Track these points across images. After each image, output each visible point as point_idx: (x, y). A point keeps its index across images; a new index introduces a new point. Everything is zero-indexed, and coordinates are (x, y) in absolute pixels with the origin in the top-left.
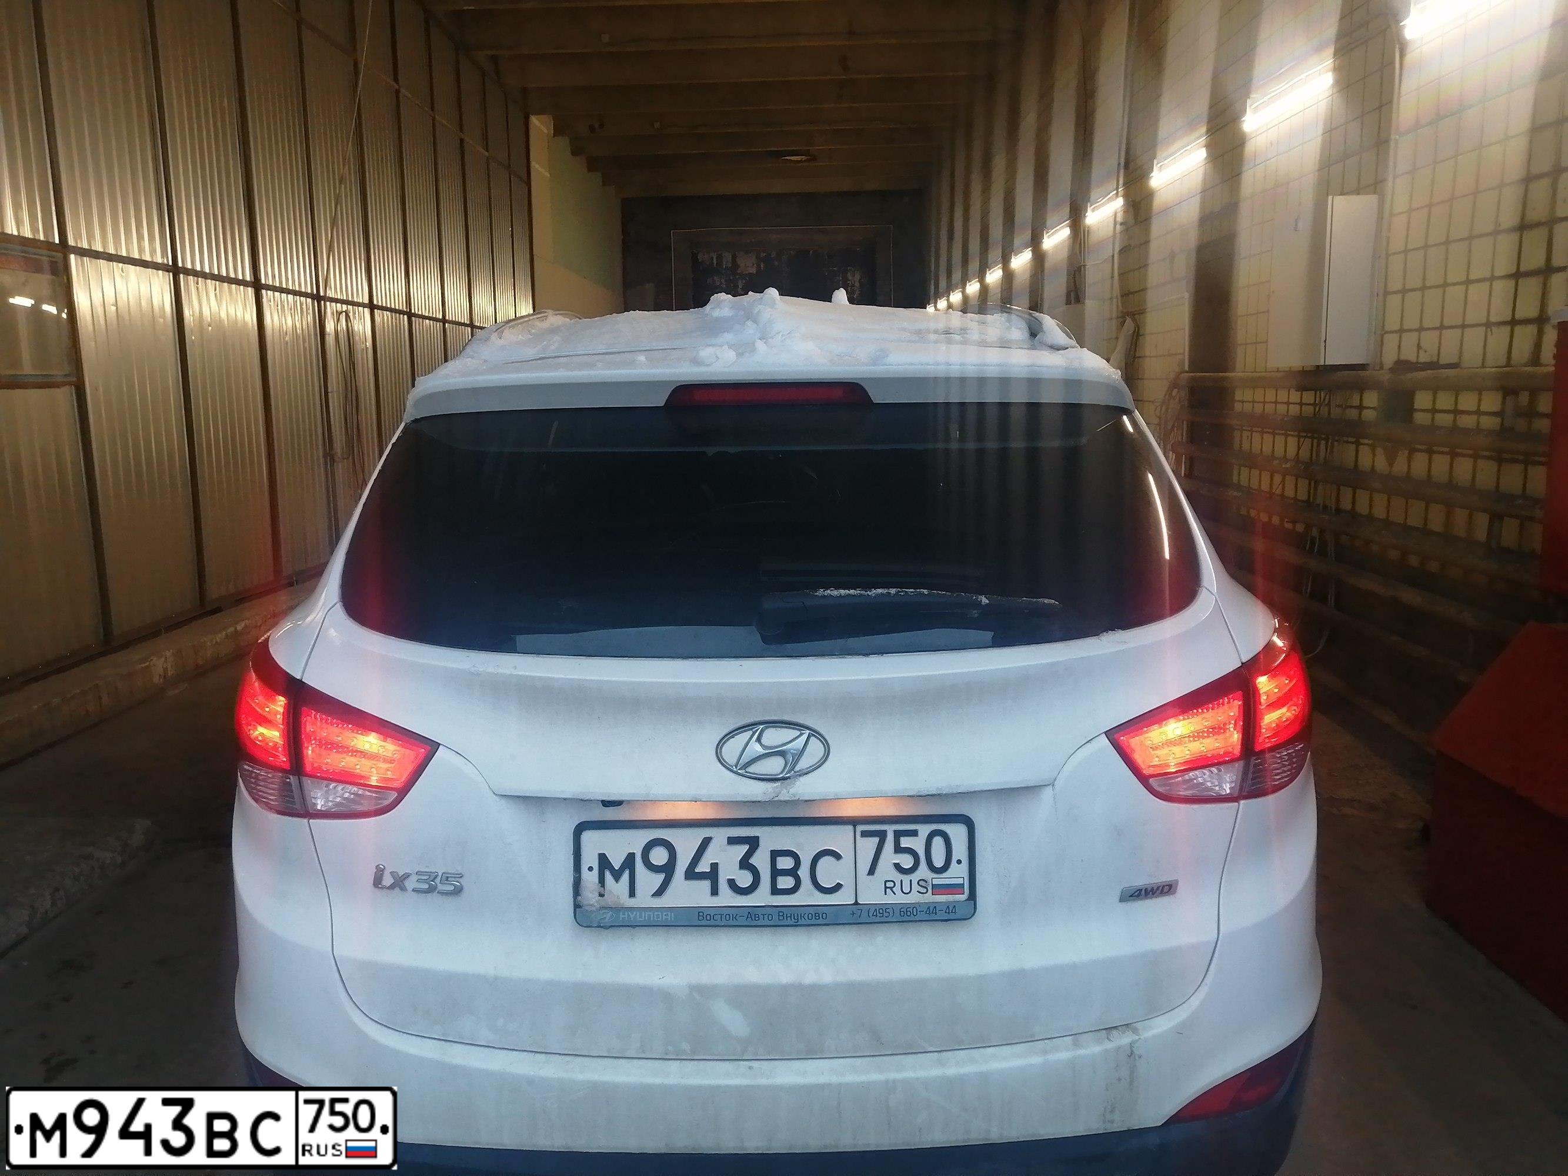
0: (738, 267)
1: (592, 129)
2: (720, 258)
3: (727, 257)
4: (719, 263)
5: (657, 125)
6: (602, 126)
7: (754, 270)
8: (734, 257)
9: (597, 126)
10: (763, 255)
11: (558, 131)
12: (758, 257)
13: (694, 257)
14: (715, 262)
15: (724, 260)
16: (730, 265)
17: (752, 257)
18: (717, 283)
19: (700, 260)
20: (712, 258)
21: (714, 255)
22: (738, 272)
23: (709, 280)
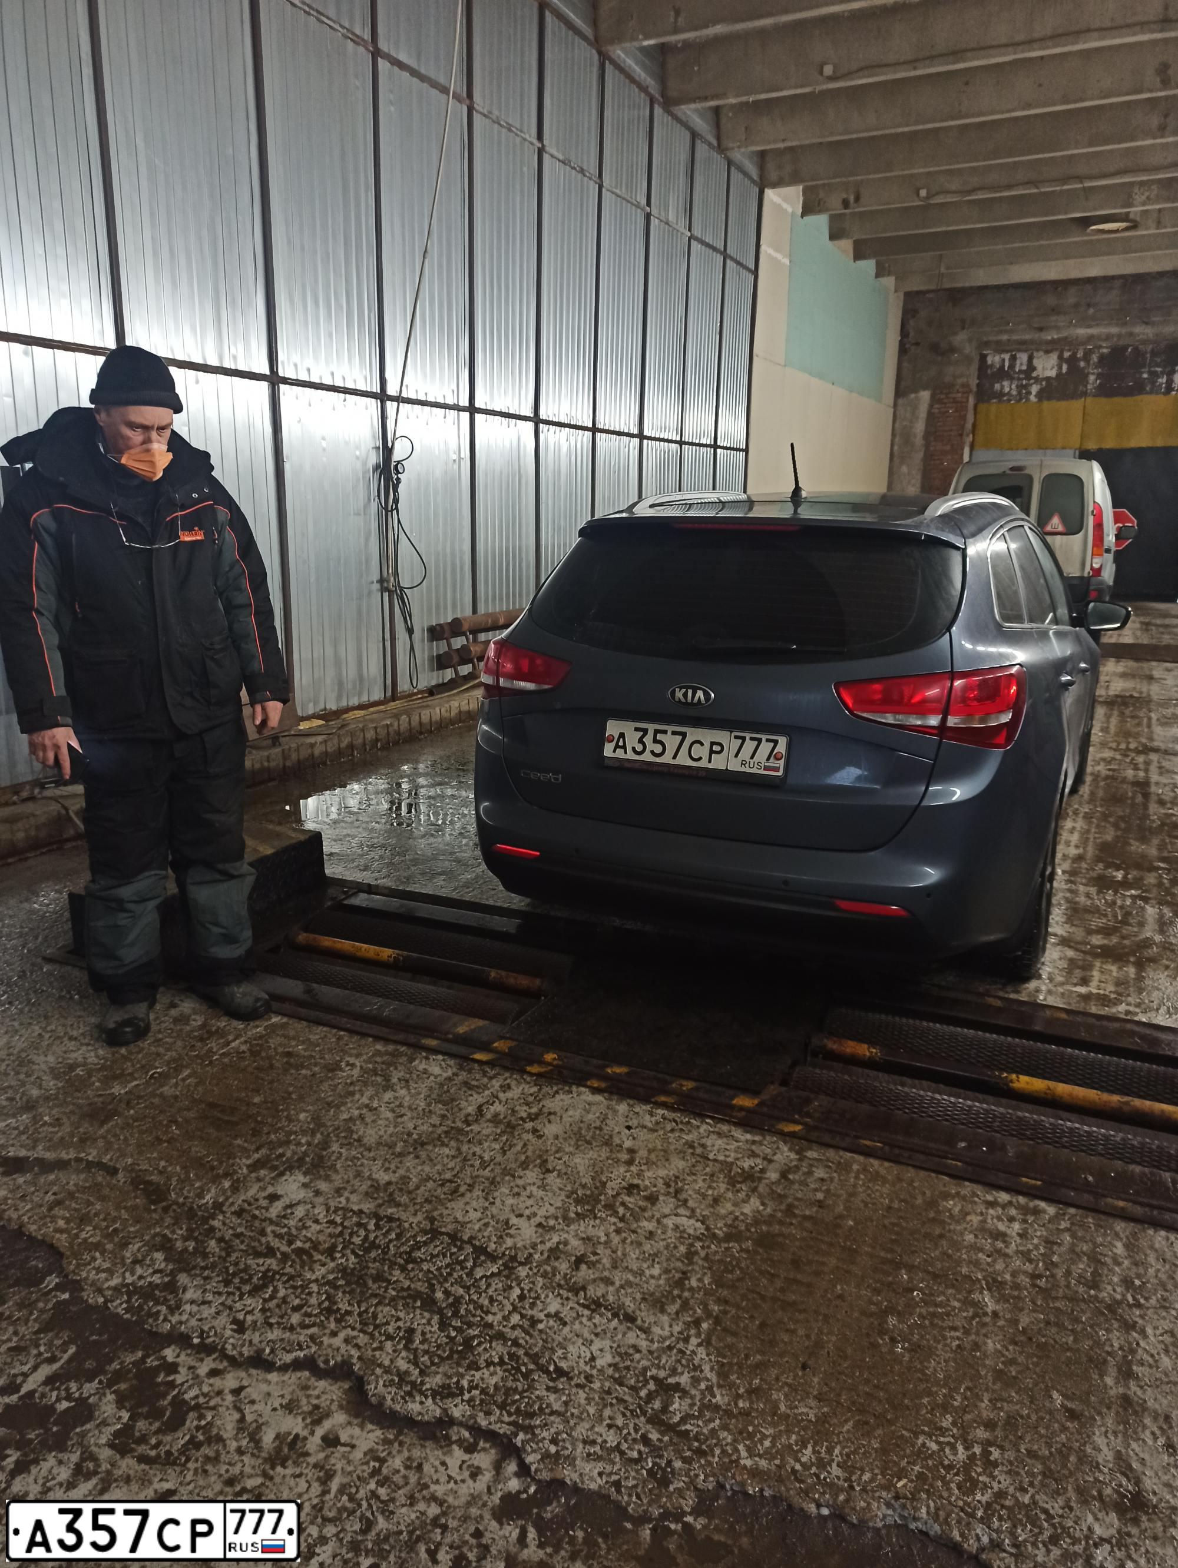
0: (1034, 369)
1: (846, 204)
2: (1013, 358)
3: (1023, 358)
4: (1012, 366)
5: (923, 193)
6: (857, 199)
7: (1053, 373)
8: (1031, 359)
9: (852, 198)
10: (1067, 354)
11: (808, 209)
12: (1060, 358)
13: (983, 358)
14: (1007, 364)
15: (1018, 362)
16: (1024, 368)
17: (1053, 358)
18: (1007, 390)
19: (989, 362)
20: (1003, 360)
21: (1007, 357)
22: (1034, 374)
23: (997, 386)
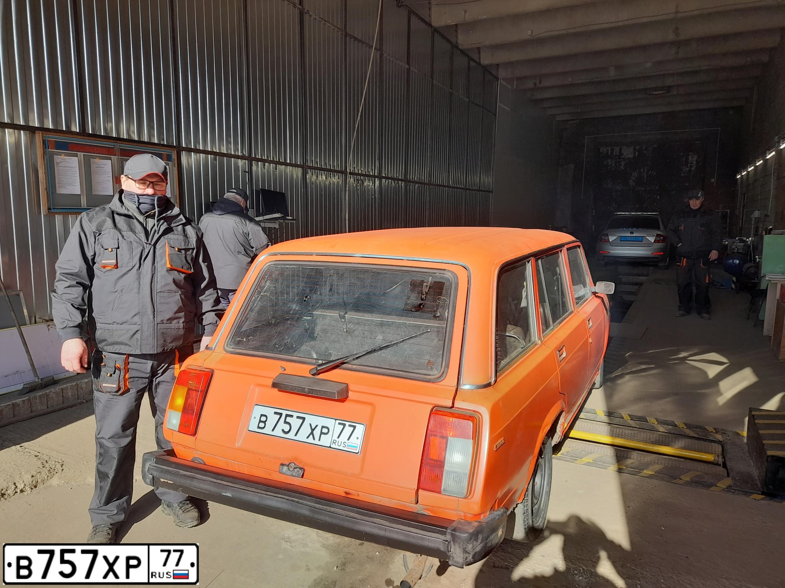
0: (622, 154)
1: (535, 84)
2: (612, 150)
3: (617, 150)
4: (612, 153)
5: (570, 79)
6: (540, 83)
7: (631, 156)
8: (621, 150)
9: (538, 82)
10: (637, 148)
12: (635, 149)
13: (598, 149)
14: (609, 152)
15: (615, 151)
16: (618, 154)
17: (631, 149)
18: (610, 164)
19: (601, 151)
20: (608, 150)
21: (609, 149)
22: (622, 157)
23: (605, 162)
